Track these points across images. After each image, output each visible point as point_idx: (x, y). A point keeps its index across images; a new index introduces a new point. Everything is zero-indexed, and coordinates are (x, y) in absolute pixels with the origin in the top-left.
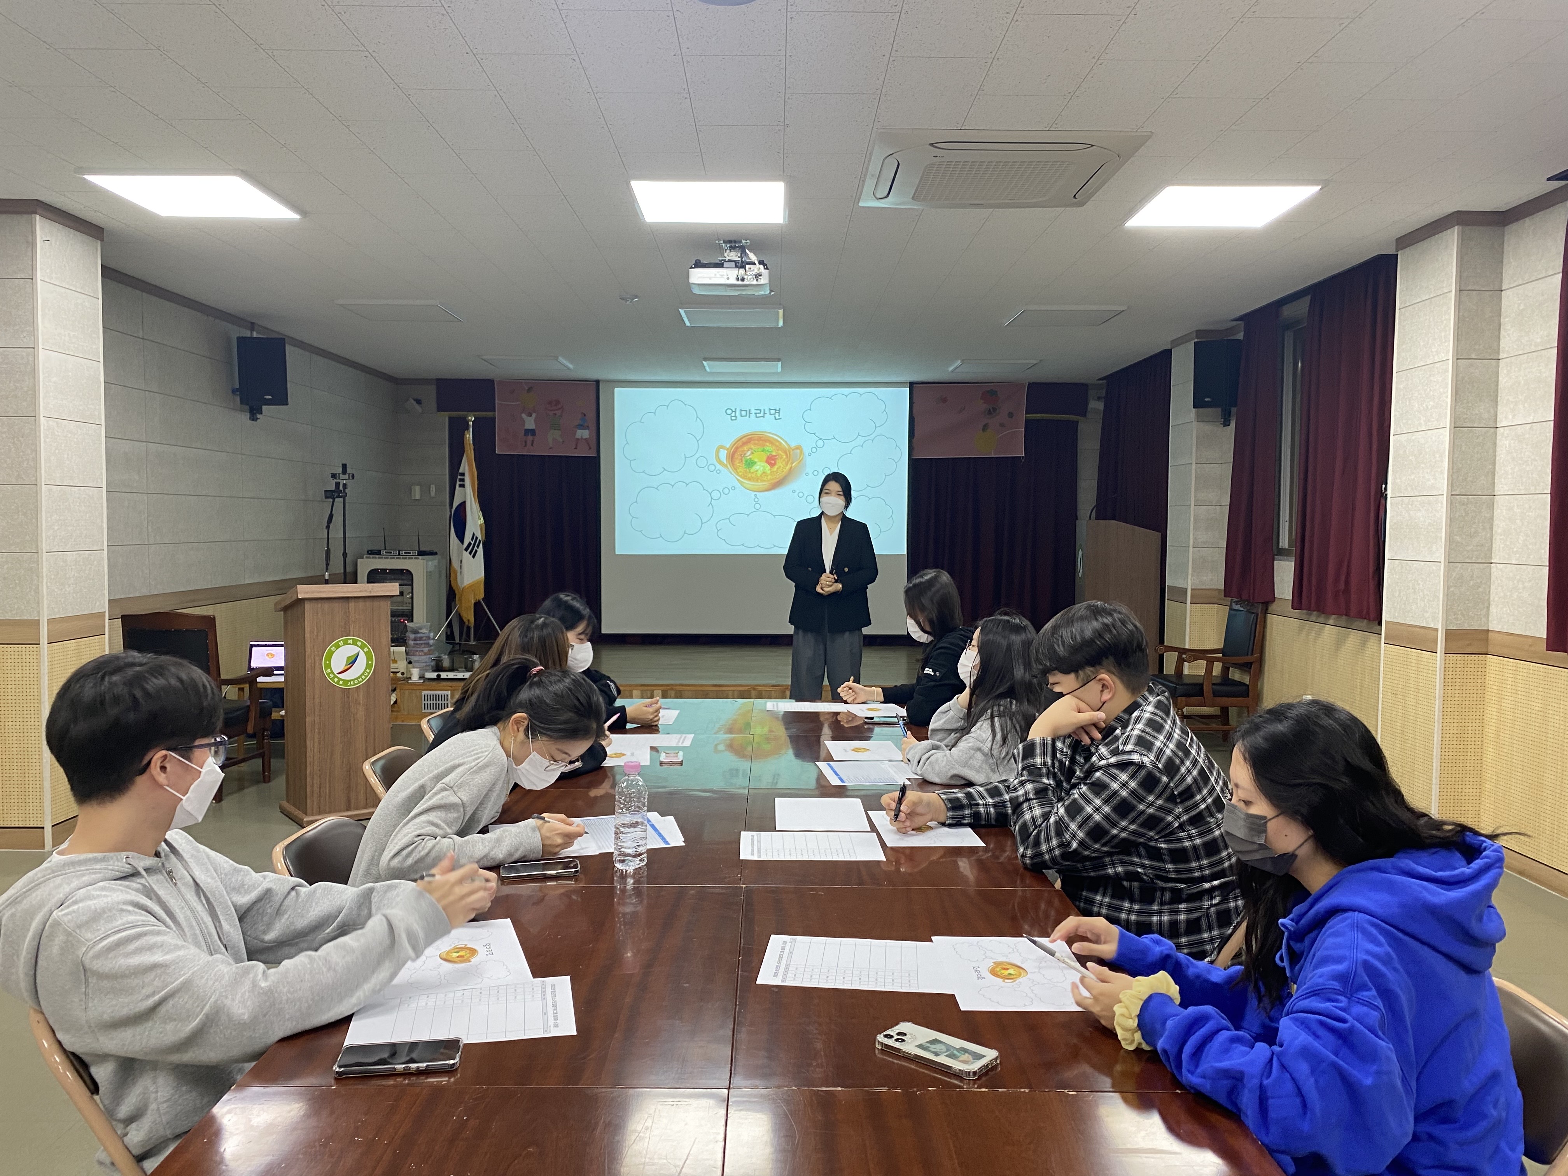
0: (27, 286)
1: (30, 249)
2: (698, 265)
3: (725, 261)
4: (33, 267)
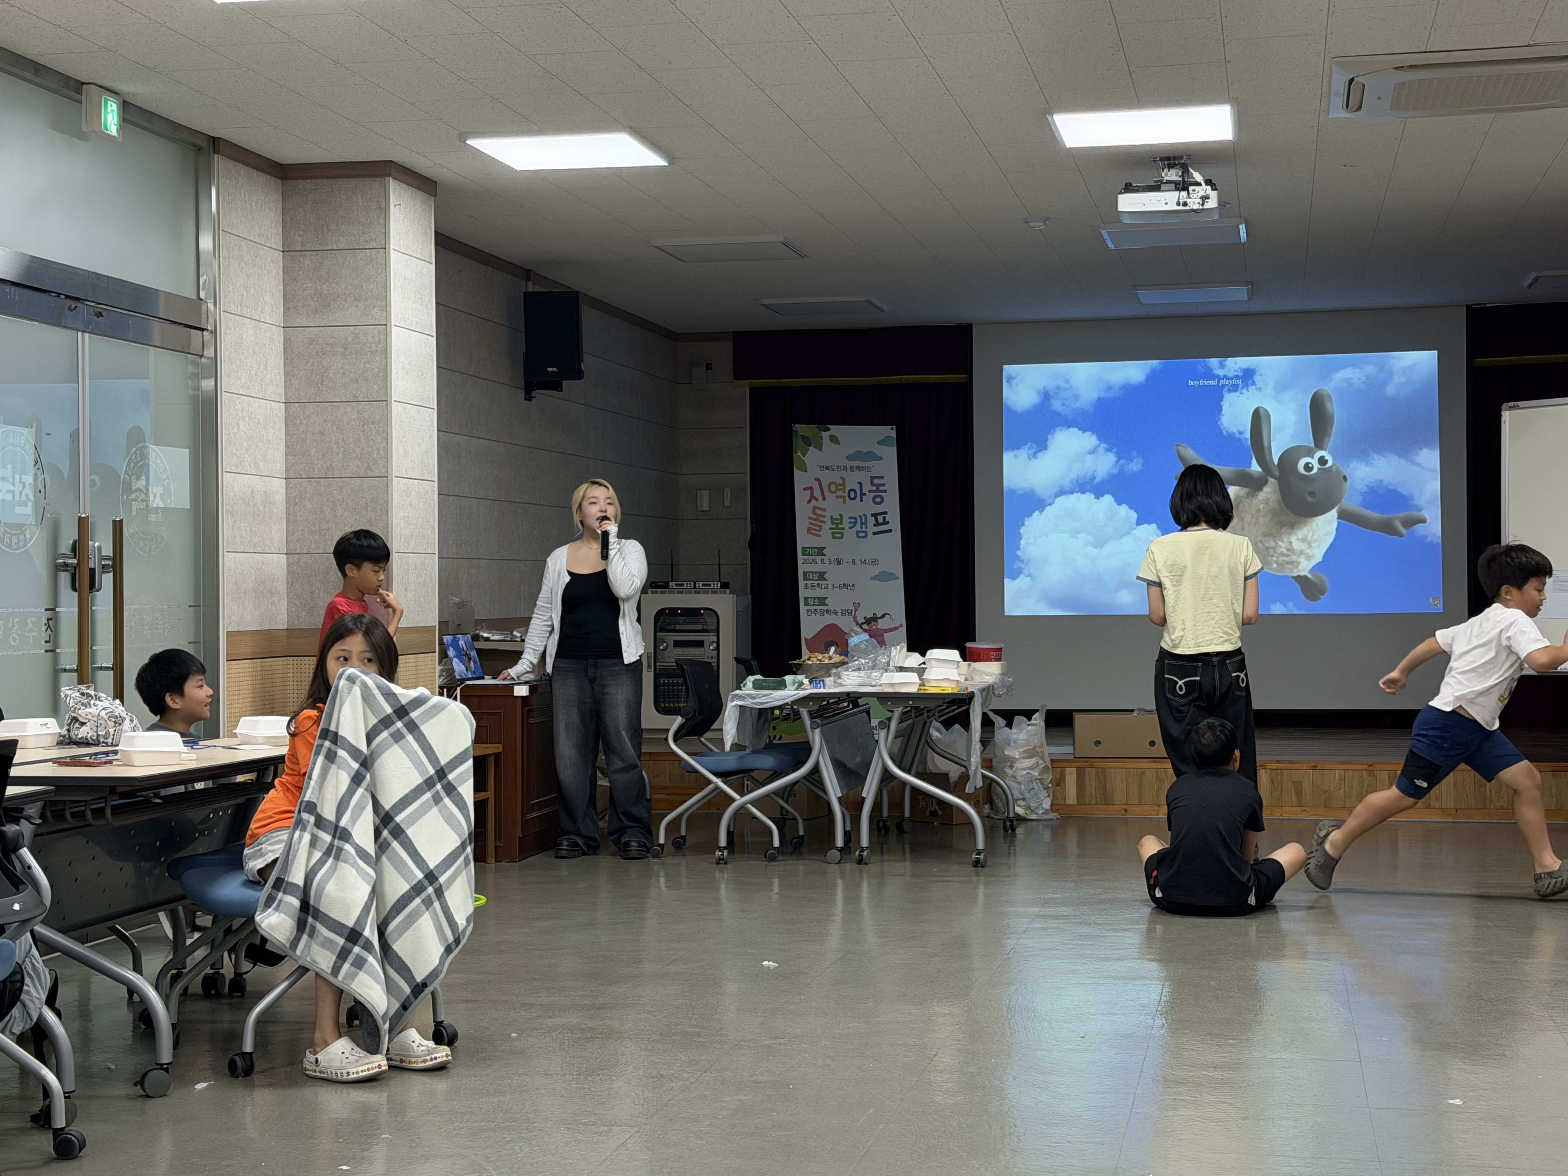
0: (380, 257)
1: (382, 216)
2: (1129, 188)
3: (1161, 182)
4: (386, 235)
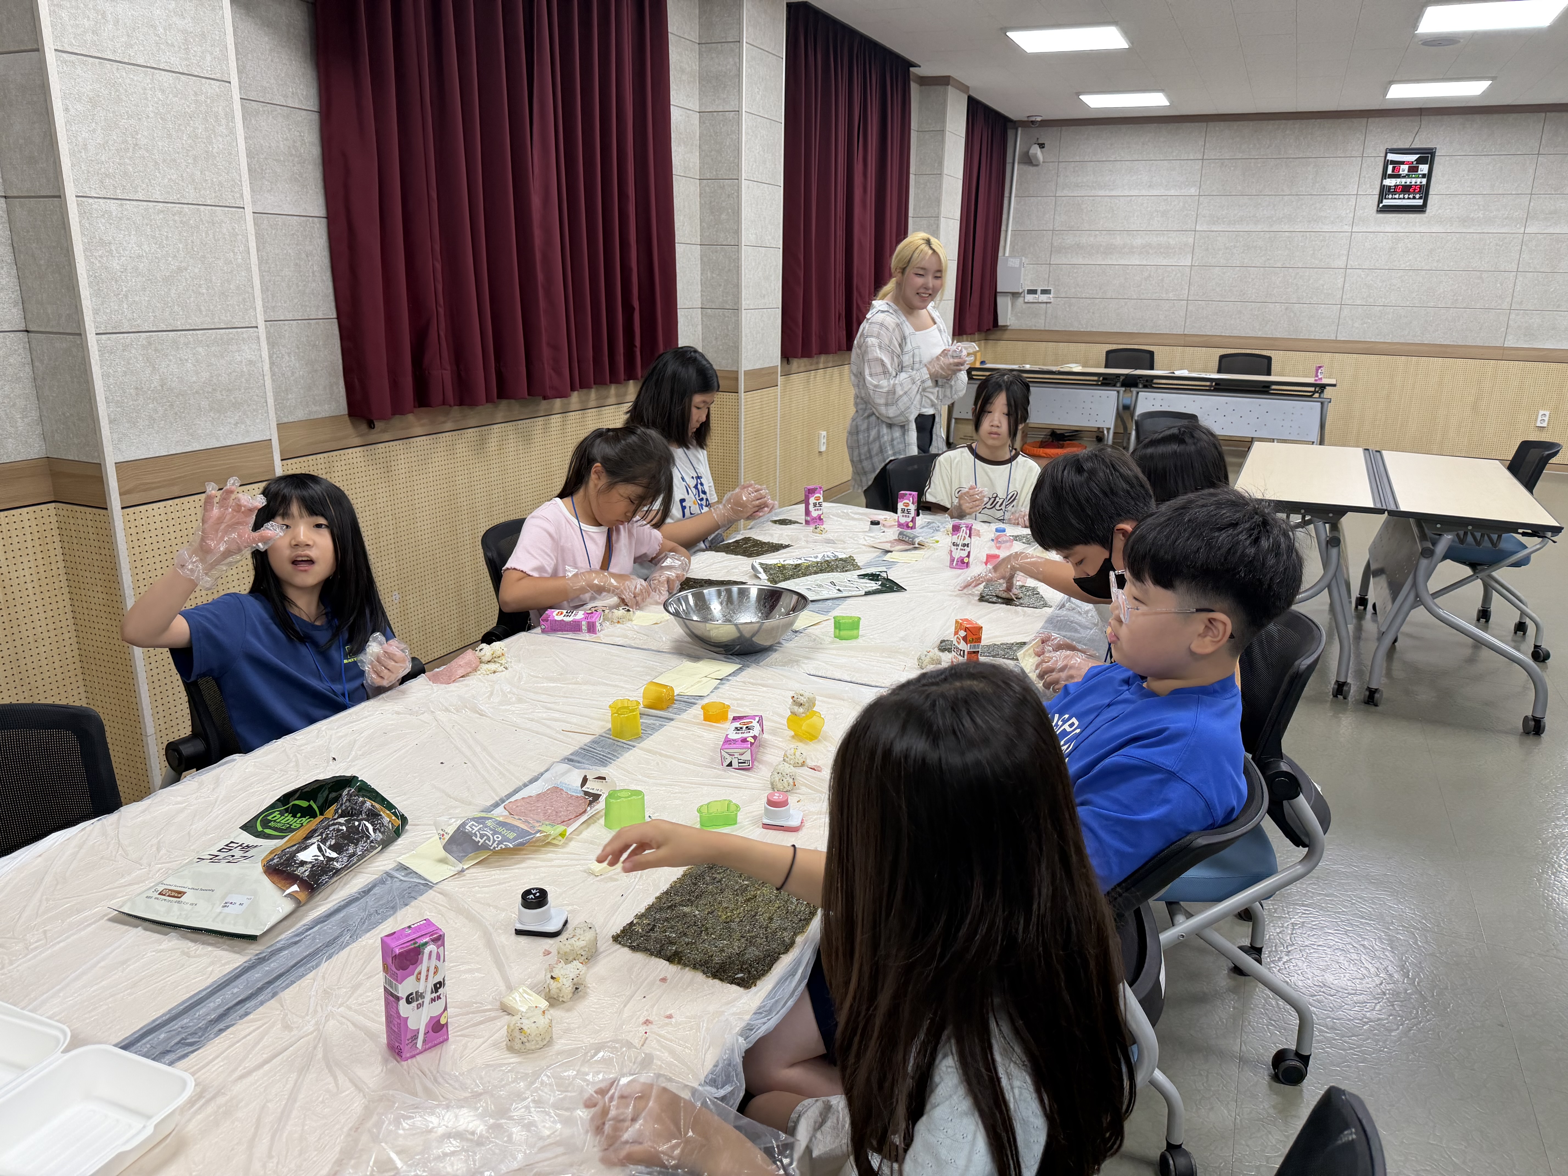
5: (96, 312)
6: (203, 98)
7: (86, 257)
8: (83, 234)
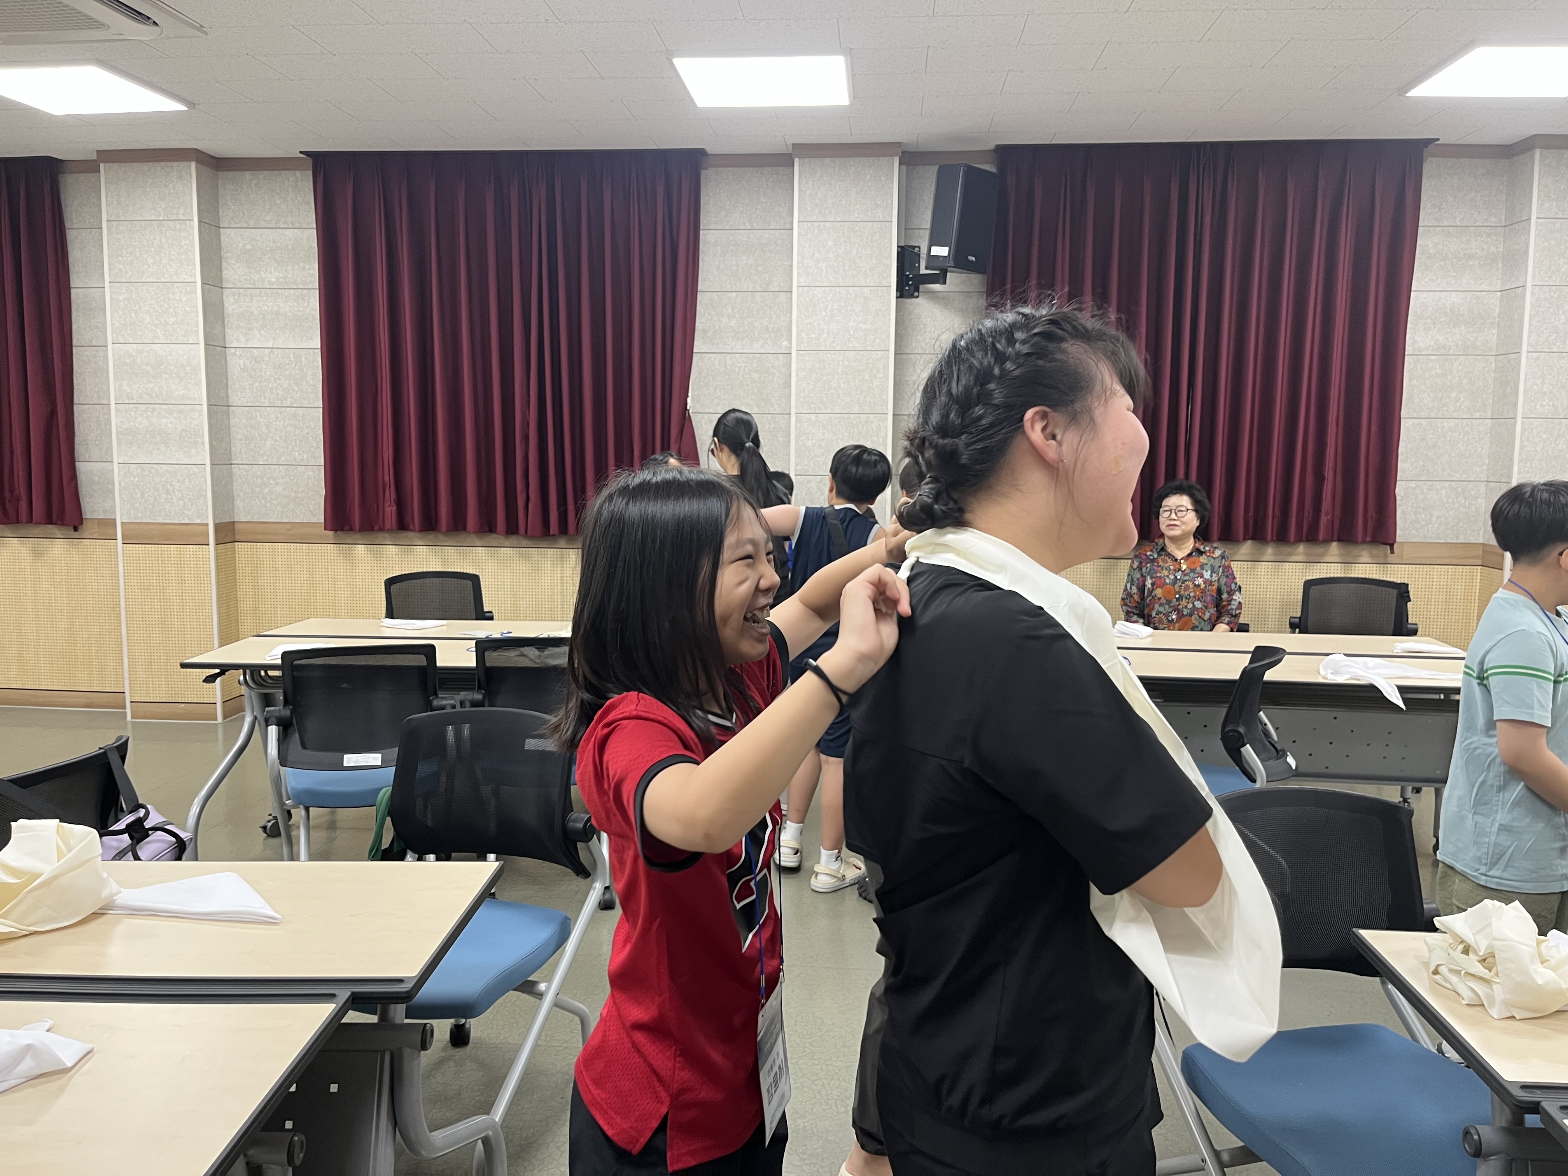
5: (796, 465)
6: (871, 361)
7: (796, 440)
8: (796, 430)
